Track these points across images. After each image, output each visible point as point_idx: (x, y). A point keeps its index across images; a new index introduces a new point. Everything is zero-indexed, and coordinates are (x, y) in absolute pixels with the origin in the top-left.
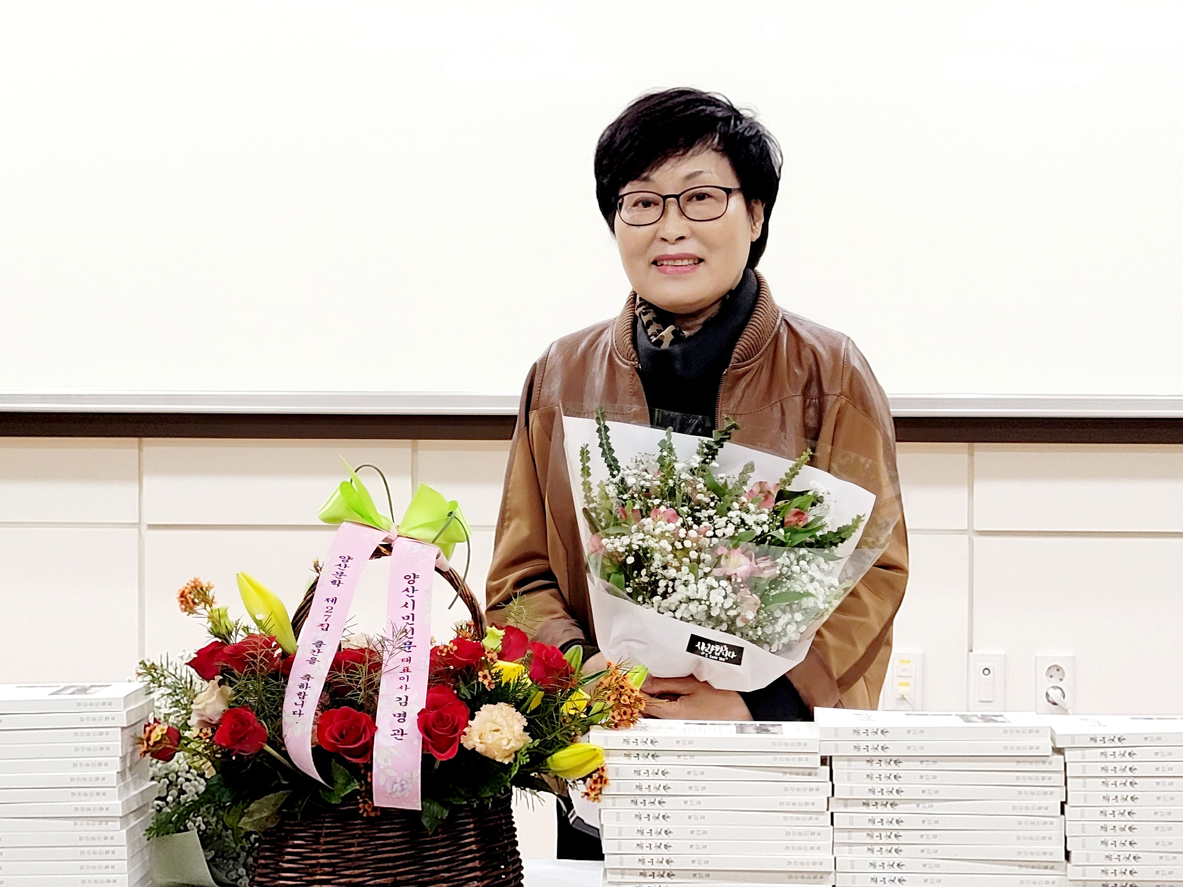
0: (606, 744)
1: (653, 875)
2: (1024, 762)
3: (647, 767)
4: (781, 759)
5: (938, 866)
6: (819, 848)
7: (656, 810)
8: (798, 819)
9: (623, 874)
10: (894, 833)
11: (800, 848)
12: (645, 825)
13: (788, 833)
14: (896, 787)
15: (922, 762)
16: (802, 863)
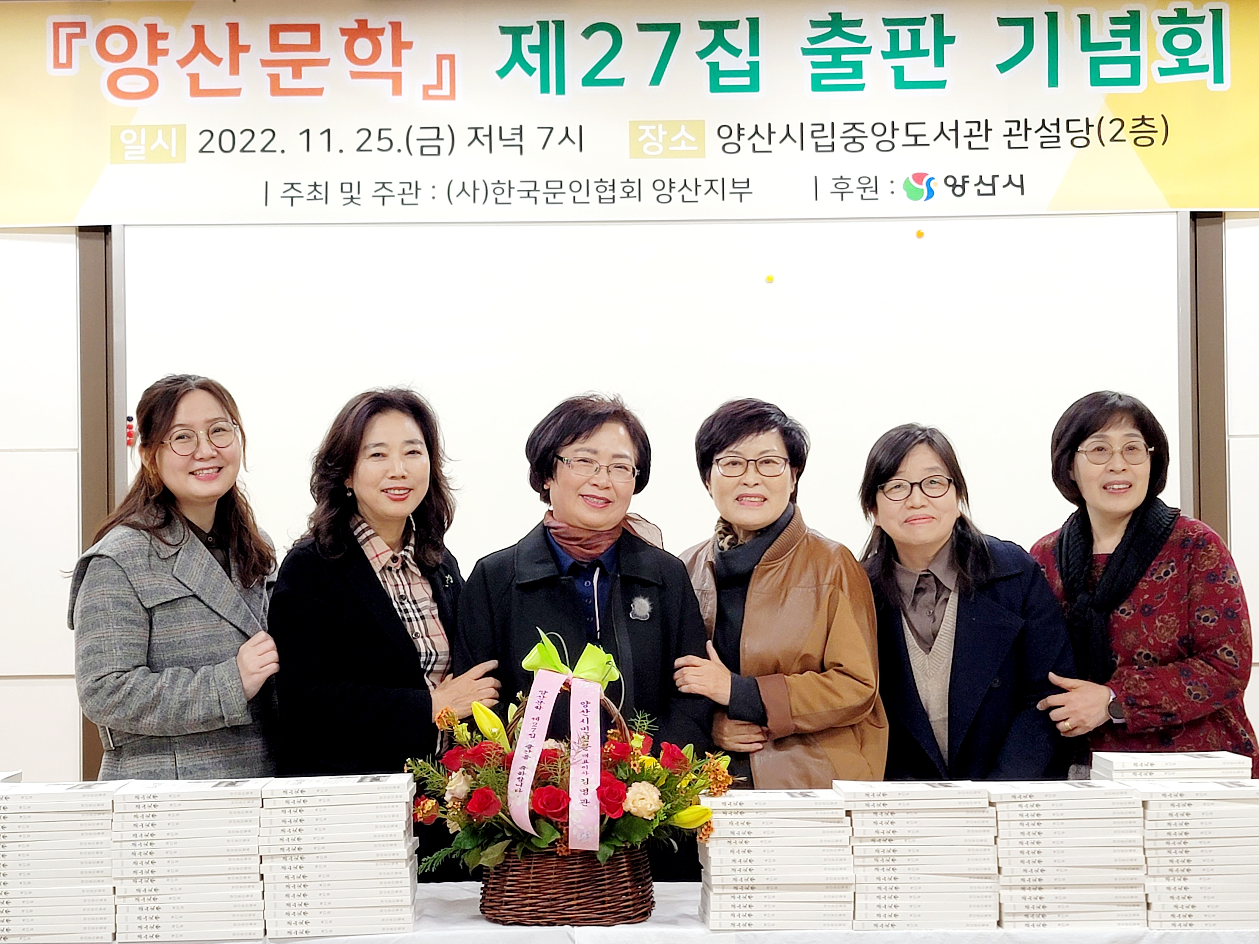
0: (711, 805)
1: (742, 888)
2: (972, 812)
3: (738, 820)
4: (821, 813)
5: (919, 878)
6: (845, 869)
7: (744, 847)
8: (831, 850)
9: (723, 888)
10: (892, 858)
11: (833, 869)
12: (737, 857)
13: (825, 860)
14: (893, 829)
15: (908, 813)
16: (835, 879)
